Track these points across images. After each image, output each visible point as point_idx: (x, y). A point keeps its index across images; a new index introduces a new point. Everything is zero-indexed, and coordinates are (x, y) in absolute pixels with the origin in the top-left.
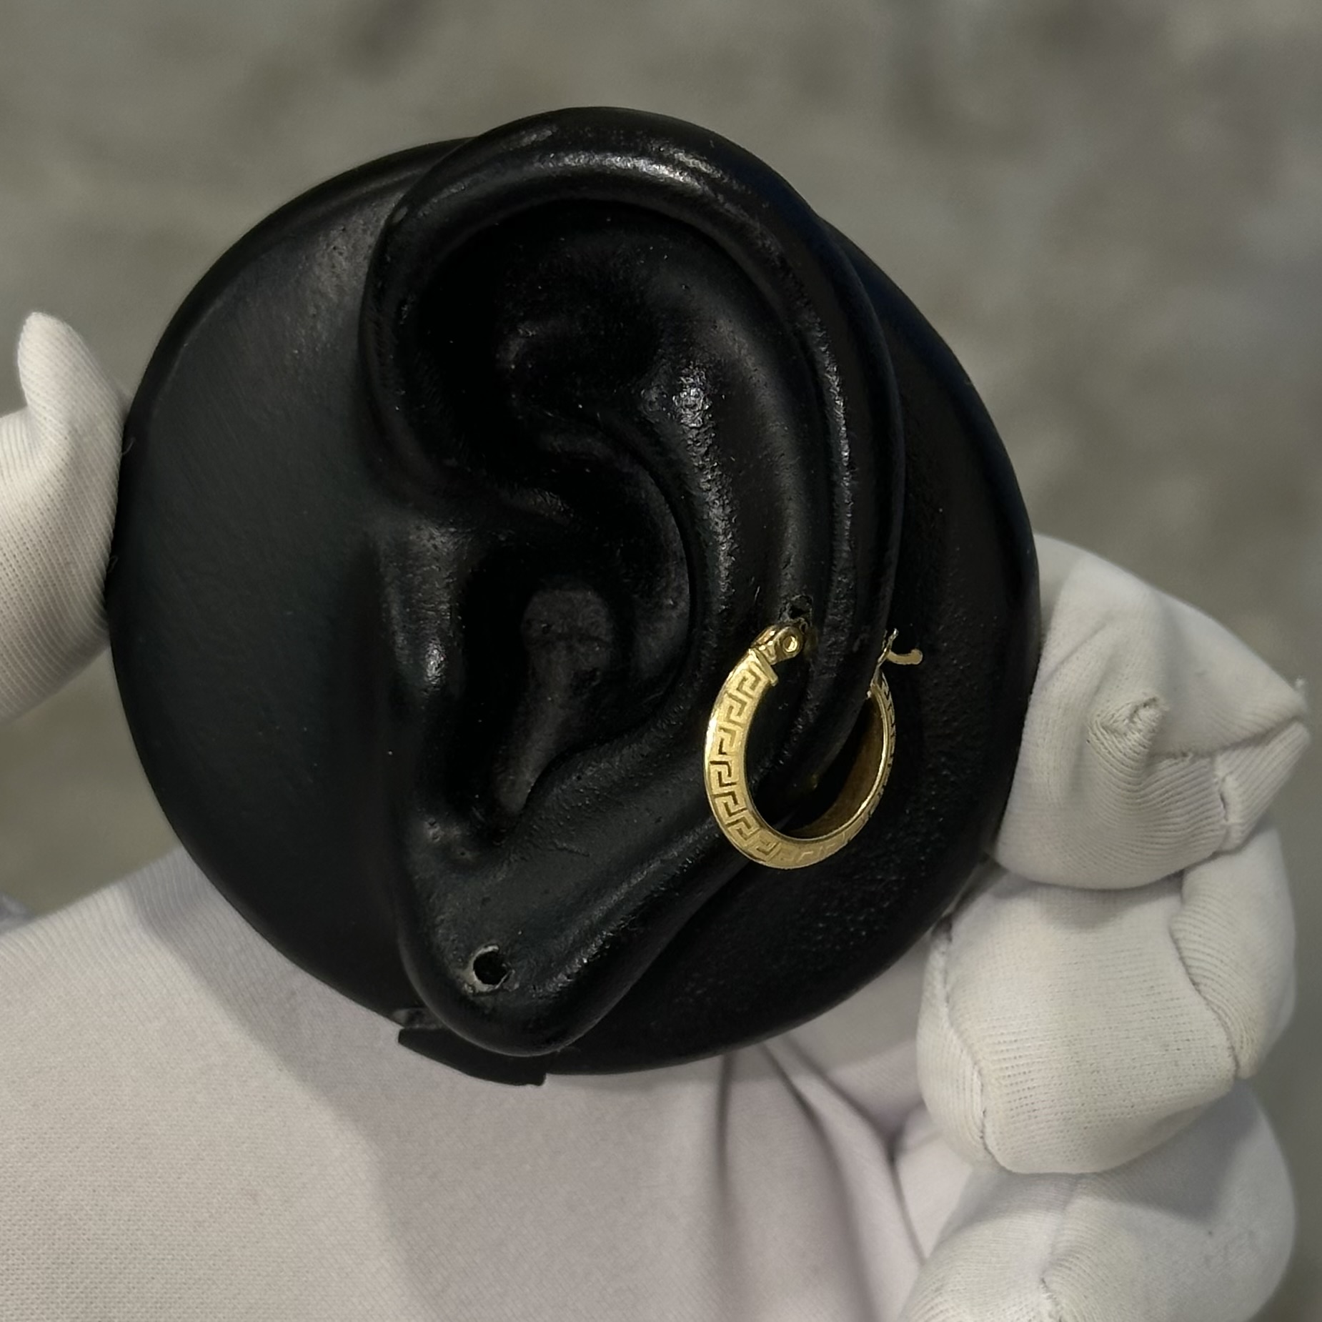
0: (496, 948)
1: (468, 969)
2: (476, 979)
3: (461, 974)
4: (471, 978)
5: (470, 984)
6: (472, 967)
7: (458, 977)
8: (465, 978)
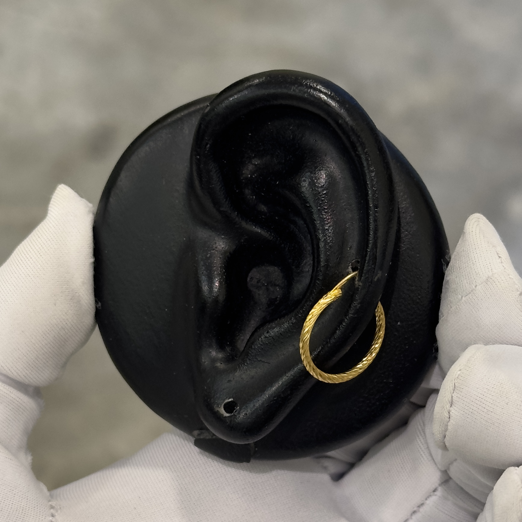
0: (232, 399)
1: (221, 408)
2: (224, 411)
3: (219, 410)
4: (222, 411)
5: (222, 413)
6: (223, 407)
7: (218, 411)
8: (220, 411)
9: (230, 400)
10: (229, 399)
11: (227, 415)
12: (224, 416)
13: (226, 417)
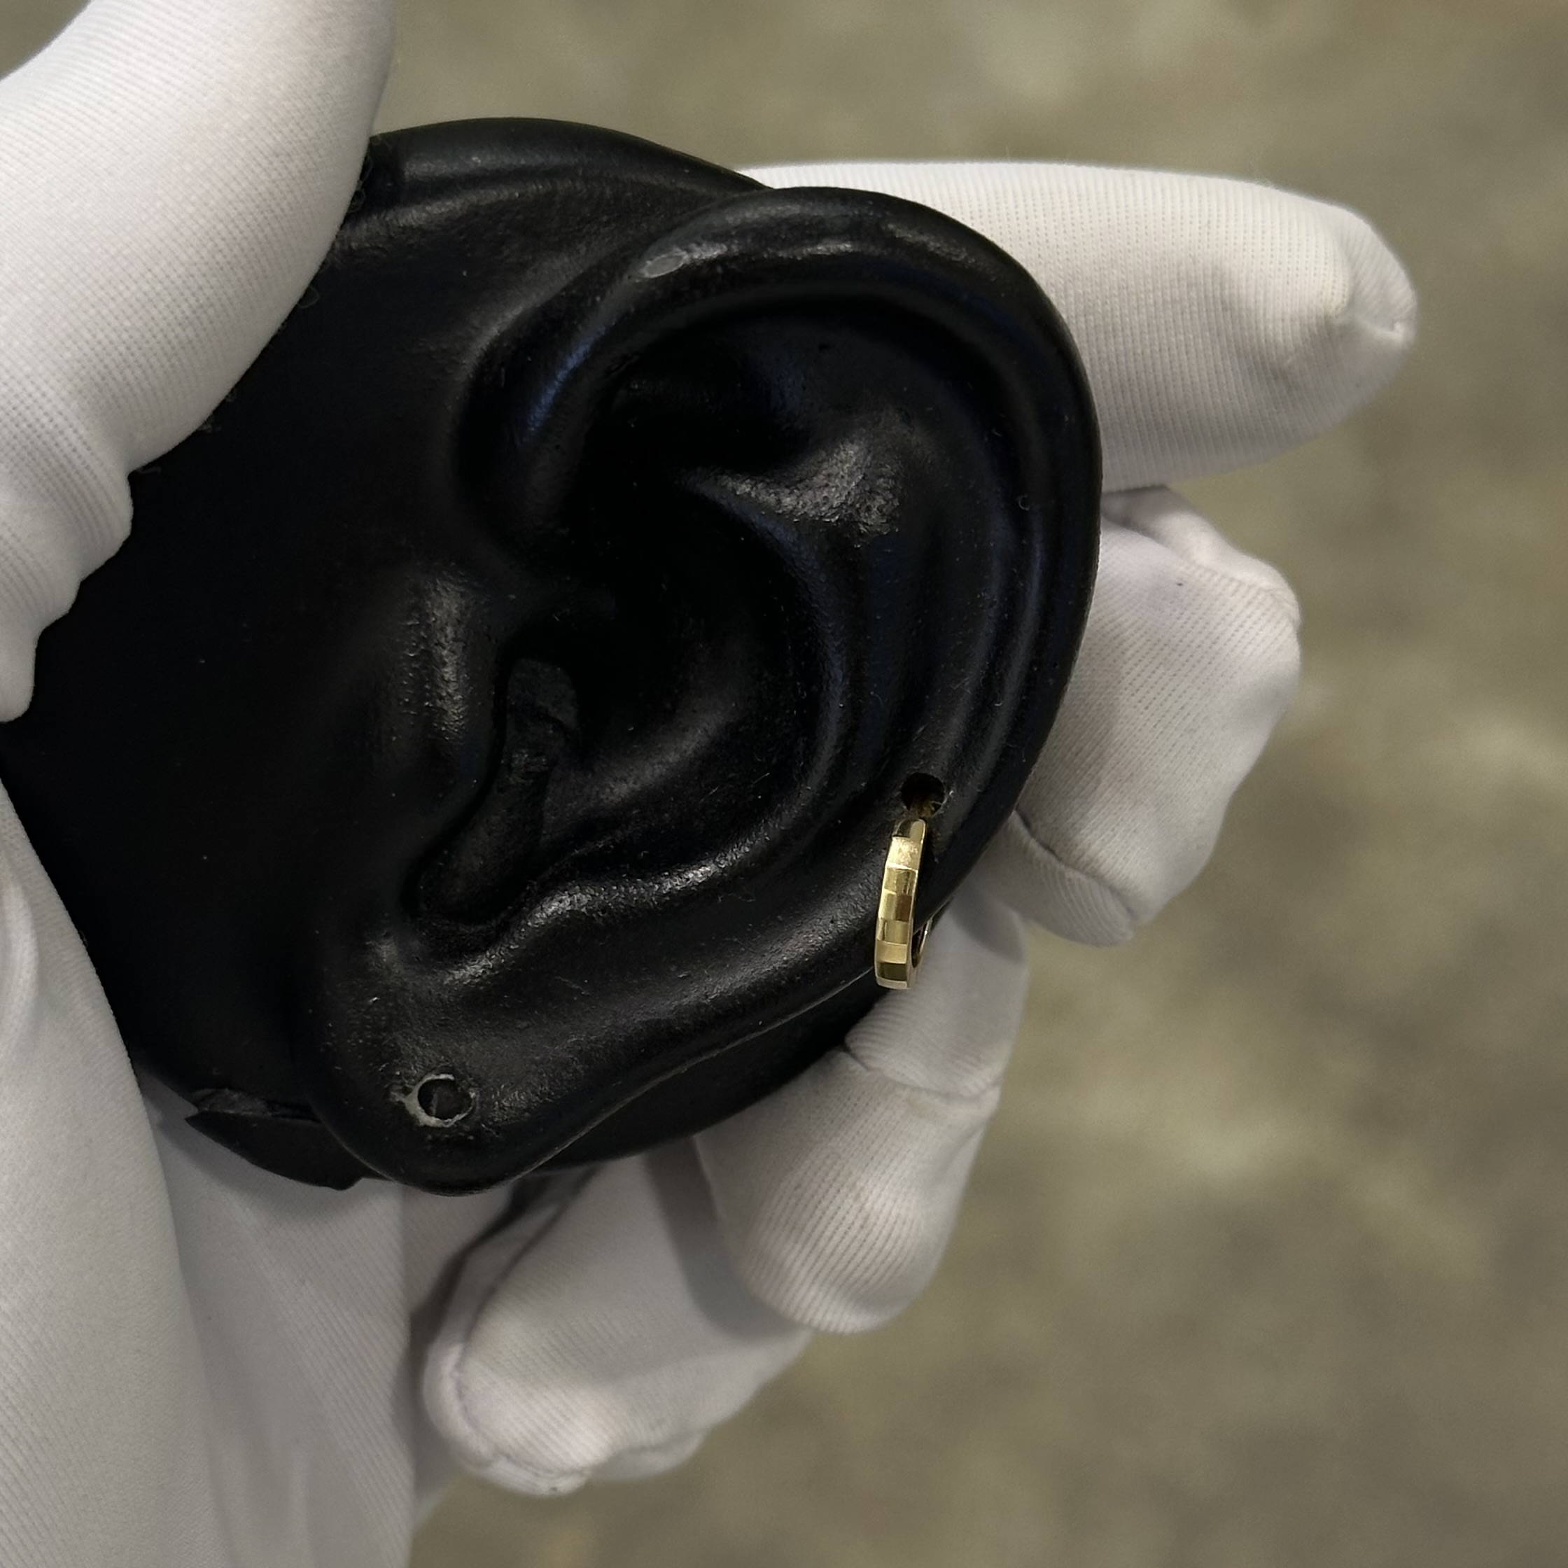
0: (451, 1077)
1: (410, 1095)
2: (419, 1108)
3: (404, 1100)
4: (413, 1104)
5: (412, 1112)
6: (417, 1095)
7: (400, 1103)
8: (408, 1108)
9: (443, 1077)
10: (438, 1075)
11: (433, 1121)
12: (422, 1124)
13: (426, 1127)
